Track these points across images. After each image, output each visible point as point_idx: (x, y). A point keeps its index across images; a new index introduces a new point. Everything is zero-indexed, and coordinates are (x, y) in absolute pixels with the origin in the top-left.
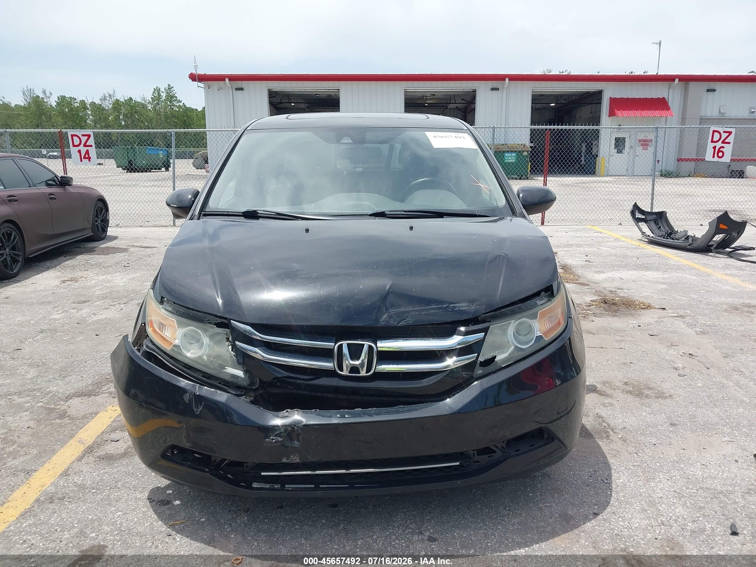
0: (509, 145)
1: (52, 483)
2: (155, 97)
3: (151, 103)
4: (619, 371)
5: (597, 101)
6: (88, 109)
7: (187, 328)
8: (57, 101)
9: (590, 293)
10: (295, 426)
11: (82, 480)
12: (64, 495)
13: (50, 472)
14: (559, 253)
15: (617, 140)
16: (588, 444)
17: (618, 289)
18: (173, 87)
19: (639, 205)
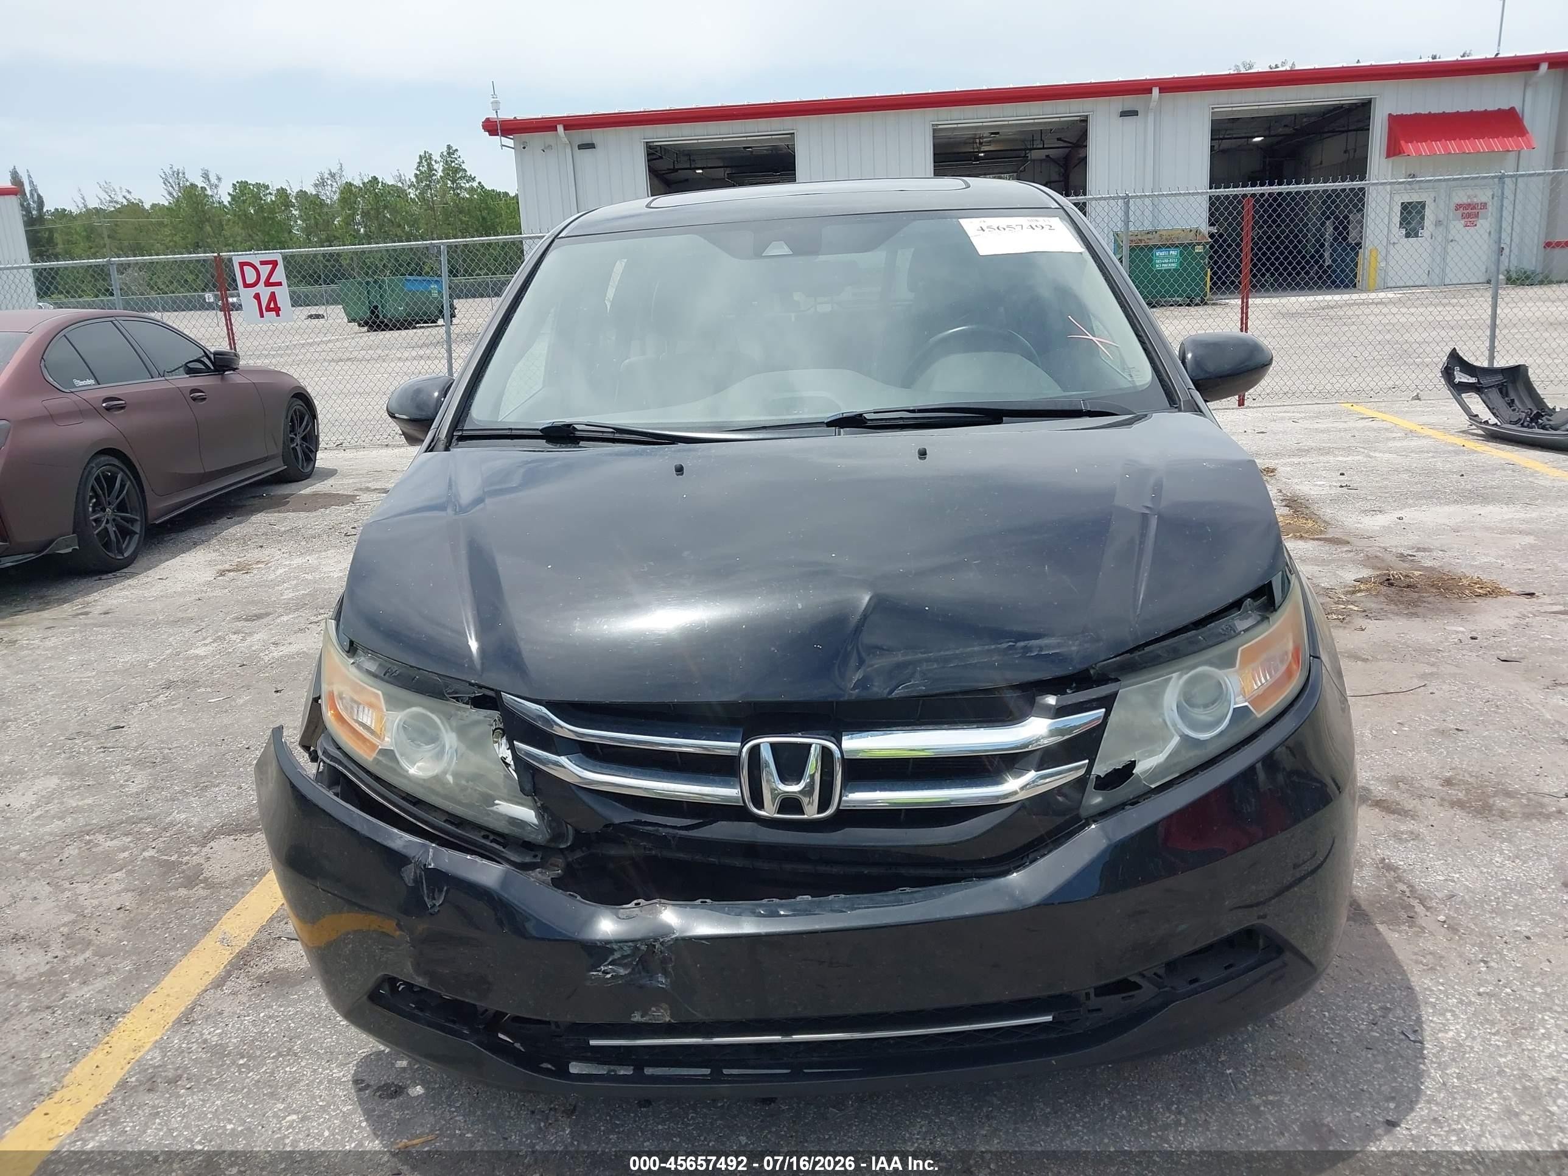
0: (1164, 233)
1: (156, 1042)
2: (422, 172)
3: (414, 186)
4: (1429, 751)
5: (1361, 125)
6: (293, 206)
7: (408, 710)
8: (231, 192)
9: (1353, 561)
10: (656, 940)
11: (221, 1034)
12: (179, 1072)
13: (155, 1017)
14: (1280, 469)
15: (1405, 207)
16: (1362, 936)
17: (1419, 550)
18: (457, 150)
19: (1461, 354)
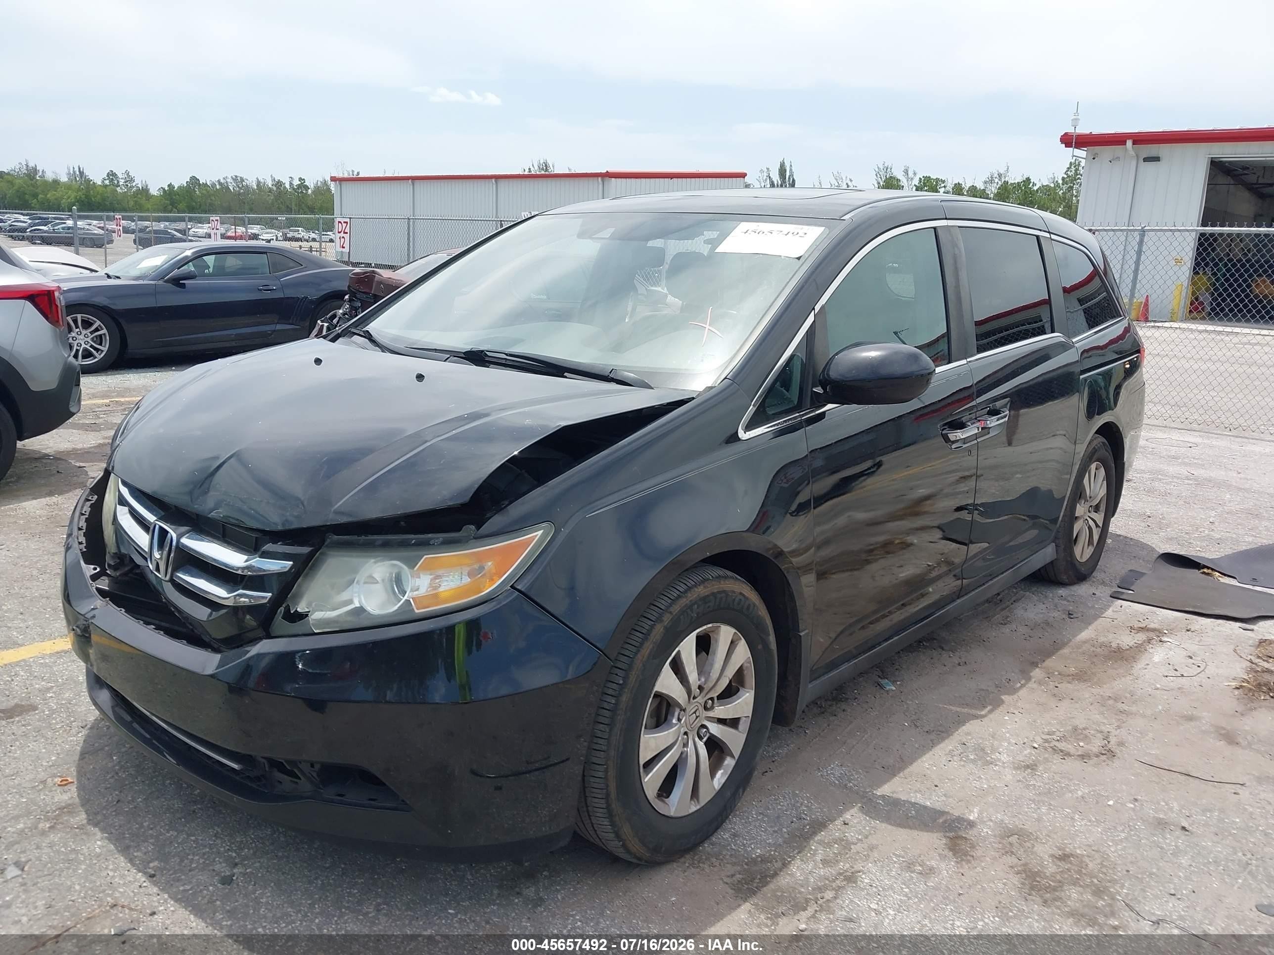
2: (1069, 177)
8: (917, 184)
